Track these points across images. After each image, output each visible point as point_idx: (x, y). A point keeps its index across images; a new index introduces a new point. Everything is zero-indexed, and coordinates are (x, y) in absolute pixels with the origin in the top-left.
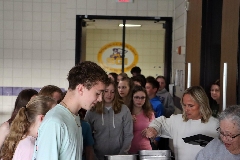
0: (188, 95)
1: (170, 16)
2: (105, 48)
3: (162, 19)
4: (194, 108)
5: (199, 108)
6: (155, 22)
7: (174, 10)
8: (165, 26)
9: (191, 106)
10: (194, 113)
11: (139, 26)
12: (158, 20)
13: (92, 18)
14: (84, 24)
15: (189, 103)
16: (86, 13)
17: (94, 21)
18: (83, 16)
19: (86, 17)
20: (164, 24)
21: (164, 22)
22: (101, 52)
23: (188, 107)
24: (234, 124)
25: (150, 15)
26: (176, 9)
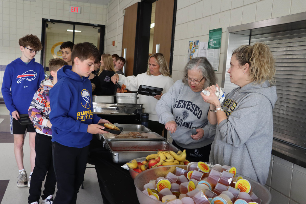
0: (153, 58)
1: (103, 24)
2: (56, 45)
3: (99, 26)
4: (156, 67)
5: (159, 67)
6: (94, 28)
7: (106, 21)
8: (99, 31)
9: (154, 65)
10: (156, 71)
11: (80, 31)
12: (96, 26)
13: (53, 21)
14: (47, 26)
15: (153, 64)
16: (49, 18)
17: (54, 24)
18: (47, 20)
19: (49, 20)
20: (99, 29)
21: (99, 28)
22: (53, 48)
23: (152, 66)
24: (200, 72)
25: (91, 22)
26: (108, 19)
